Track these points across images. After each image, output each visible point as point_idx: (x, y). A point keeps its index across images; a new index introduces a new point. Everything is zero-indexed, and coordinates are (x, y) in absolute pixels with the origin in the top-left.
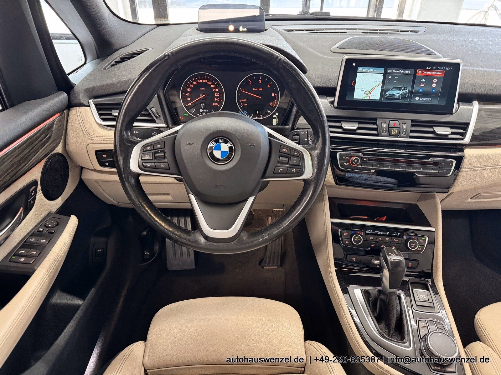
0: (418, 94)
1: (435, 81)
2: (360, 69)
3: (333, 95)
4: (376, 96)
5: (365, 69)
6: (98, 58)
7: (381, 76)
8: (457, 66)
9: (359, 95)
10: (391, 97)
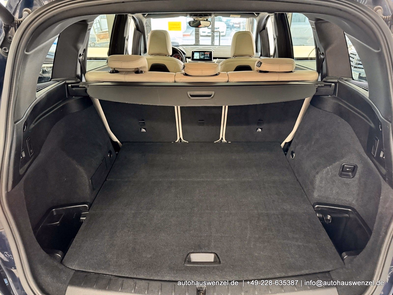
0: (205, 57)
1: (208, 54)
2: (195, 53)
3: (191, 58)
4: (198, 58)
5: (196, 53)
6: (144, 53)
7: (199, 54)
8: (211, 52)
9: (195, 58)
10: (201, 58)
